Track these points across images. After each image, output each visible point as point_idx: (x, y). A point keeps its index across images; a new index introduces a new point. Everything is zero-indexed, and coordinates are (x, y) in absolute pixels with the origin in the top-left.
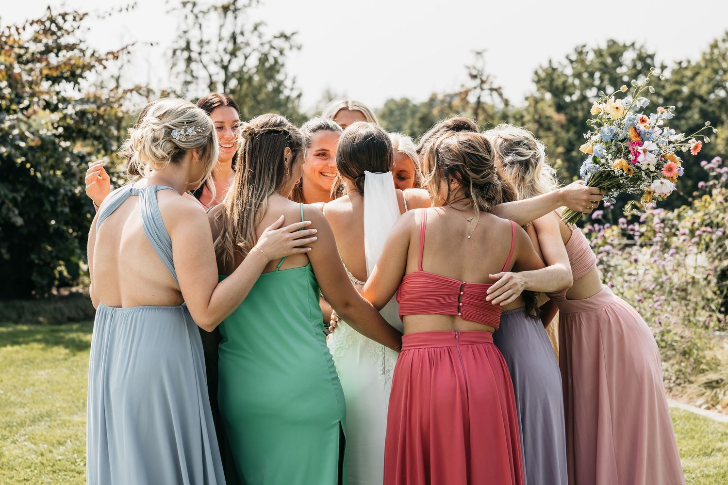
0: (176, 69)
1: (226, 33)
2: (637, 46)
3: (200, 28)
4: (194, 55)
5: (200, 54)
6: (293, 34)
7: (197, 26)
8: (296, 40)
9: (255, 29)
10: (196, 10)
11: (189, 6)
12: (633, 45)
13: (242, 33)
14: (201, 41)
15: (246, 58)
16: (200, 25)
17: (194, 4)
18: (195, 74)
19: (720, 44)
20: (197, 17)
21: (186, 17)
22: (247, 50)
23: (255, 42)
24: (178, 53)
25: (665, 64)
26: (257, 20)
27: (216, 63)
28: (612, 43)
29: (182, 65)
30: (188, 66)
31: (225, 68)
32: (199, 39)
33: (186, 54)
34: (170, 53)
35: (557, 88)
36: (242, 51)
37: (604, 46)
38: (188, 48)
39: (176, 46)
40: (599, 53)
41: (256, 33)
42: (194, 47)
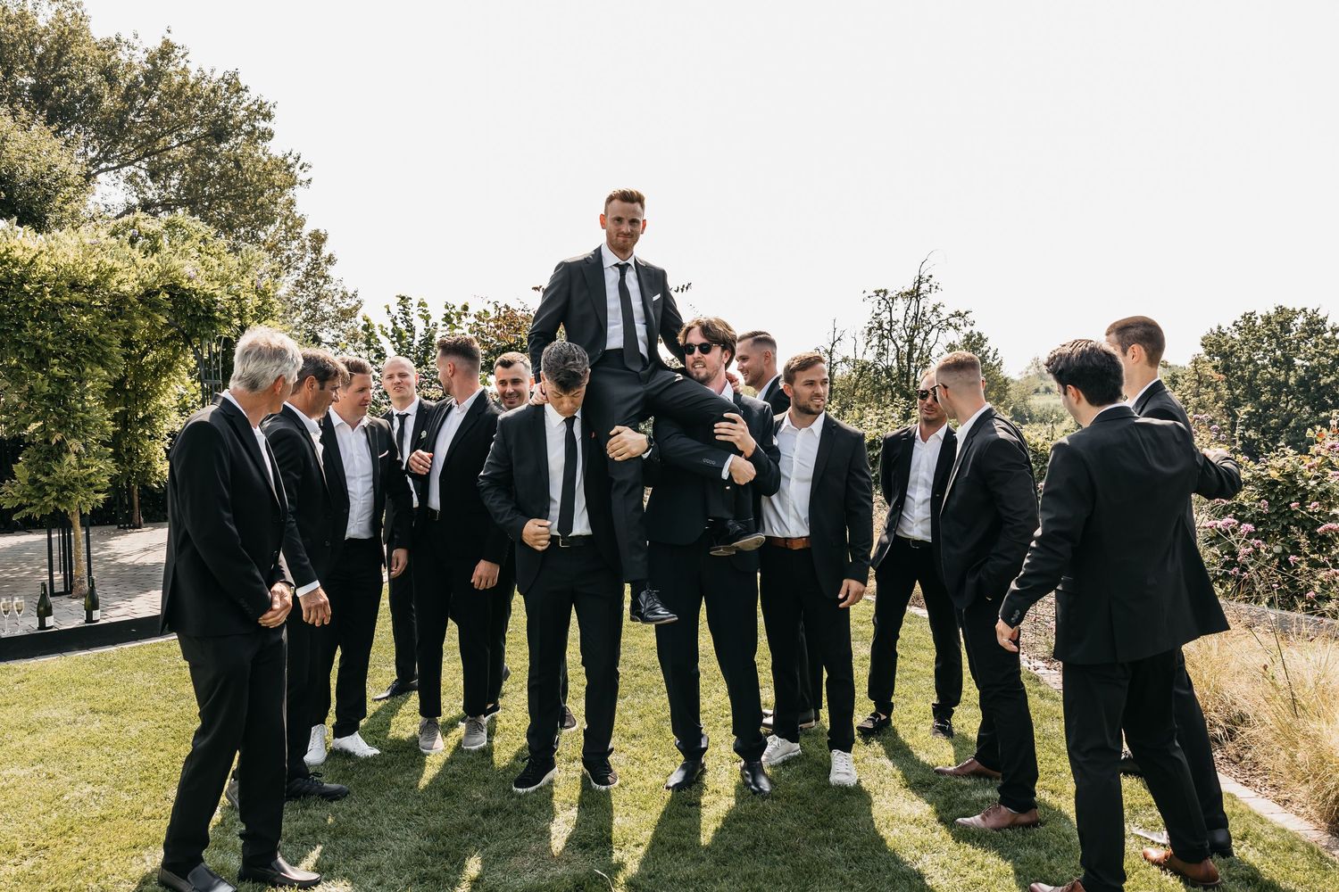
0: (870, 344)
1: (911, 313)
3: (891, 312)
4: (886, 332)
5: (890, 331)
6: (967, 313)
7: (888, 309)
8: (970, 317)
9: (935, 309)
10: (887, 297)
11: (881, 294)
13: (924, 314)
14: (891, 321)
15: (926, 335)
16: (891, 308)
17: (886, 292)
18: (886, 347)
20: (888, 302)
21: (879, 303)
22: (926, 328)
23: (934, 321)
24: (873, 331)
26: (937, 303)
27: (900, 338)
28: (1281, 310)
29: (875, 341)
30: (880, 342)
31: (910, 341)
32: (889, 319)
33: (880, 332)
34: (866, 331)
35: (1226, 353)
36: (924, 328)
37: (1272, 312)
38: (881, 327)
39: (871, 326)
40: (1268, 320)
41: (935, 313)
42: (886, 326)
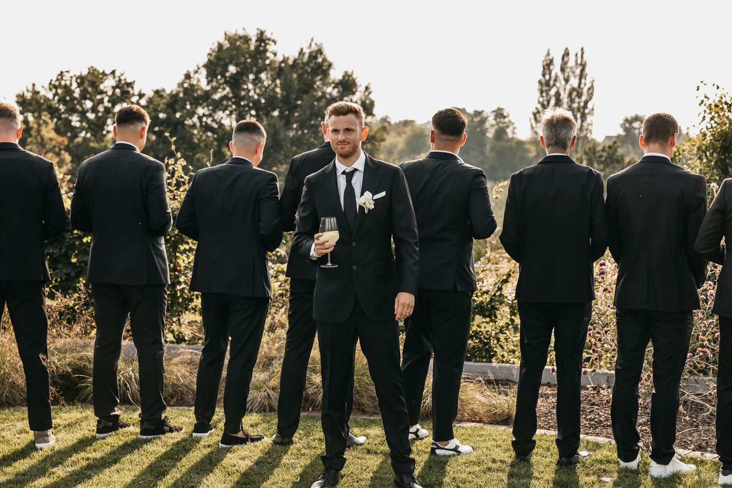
2: (117, 74)
12: (113, 72)
19: (192, 75)
25: (143, 92)
28: (93, 70)
37: (85, 72)
40: (81, 80)
